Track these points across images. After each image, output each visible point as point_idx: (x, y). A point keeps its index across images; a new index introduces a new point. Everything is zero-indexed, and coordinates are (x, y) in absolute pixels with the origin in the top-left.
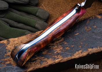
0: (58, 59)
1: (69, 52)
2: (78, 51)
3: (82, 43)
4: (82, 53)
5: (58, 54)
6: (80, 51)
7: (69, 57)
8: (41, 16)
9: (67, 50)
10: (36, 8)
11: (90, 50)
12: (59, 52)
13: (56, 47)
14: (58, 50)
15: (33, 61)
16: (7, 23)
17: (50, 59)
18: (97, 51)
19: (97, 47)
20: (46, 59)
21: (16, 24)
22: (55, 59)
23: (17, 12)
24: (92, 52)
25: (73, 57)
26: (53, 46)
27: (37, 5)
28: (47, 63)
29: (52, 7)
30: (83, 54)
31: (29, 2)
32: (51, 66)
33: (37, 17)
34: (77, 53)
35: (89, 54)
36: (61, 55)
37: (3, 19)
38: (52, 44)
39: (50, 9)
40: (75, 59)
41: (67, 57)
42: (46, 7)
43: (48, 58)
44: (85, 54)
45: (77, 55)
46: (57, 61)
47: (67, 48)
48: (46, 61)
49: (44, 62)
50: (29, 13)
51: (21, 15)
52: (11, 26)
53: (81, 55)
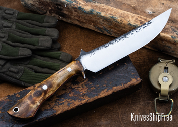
0: (85, 99)
1: (95, 92)
2: (103, 90)
3: (106, 82)
4: (107, 91)
5: (84, 95)
6: (105, 90)
7: (95, 97)
8: (64, 59)
9: (93, 90)
10: (58, 52)
11: (115, 88)
12: (85, 93)
13: (82, 88)
14: (84, 91)
15: (61, 104)
16: (32, 69)
17: (77, 101)
18: (122, 89)
19: (121, 84)
20: (73, 101)
21: (40, 69)
22: (81, 100)
23: (41, 57)
24: (117, 90)
25: (99, 97)
26: (78, 87)
27: (59, 49)
28: (75, 105)
29: (74, 49)
30: (108, 93)
31: (52, 47)
32: (78, 107)
33: (61, 60)
34: (102, 92)
35: (114, 92)
36: (87, 96)
37: (28, 66)
38: (78, 86)
39: (72, 51)
40: (101, 98)
41: (93, 97)
42: (68, 50)
43: (75, 100)
44: (110, 92)
45: (102, 94)
46: (84, 102)
47: (93, 88)
48: (73, 103)
49: (72, 104)
50: (52, 58)
51: (45, 60)
52: (36, 72)
53: (106, 94)
